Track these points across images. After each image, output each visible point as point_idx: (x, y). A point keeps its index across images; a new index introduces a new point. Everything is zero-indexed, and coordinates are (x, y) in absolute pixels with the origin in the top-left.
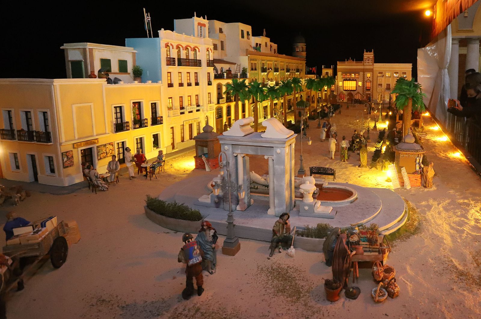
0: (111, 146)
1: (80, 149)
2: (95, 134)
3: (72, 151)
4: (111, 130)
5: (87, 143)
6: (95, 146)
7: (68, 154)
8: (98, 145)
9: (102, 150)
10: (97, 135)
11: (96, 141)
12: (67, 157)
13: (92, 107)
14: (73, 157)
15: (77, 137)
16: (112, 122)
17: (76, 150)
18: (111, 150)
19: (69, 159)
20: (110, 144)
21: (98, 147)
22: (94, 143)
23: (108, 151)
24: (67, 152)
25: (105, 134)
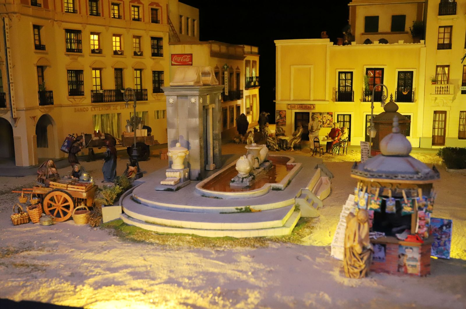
0: (330, 116)
1: (294, 111)
2: (312, 98)
3: (285, 111)
4: (332, 98)
5: (301, 106)
6: (311, 112)
7: (281, 113)
8: (314, 111)
9: (317, 118)
10: (314, 100)
11: (312, 107)
12: (280, 115)
13: (312, 70)
14: (285, 117)
15: (292, 98)
16: (334, 89)
17: (290, 111)
18: (329, 121)
19: (282, 118)
20: (328, 113)
21: (313, 114)
22: (309, 108)
23: (325, 121)
24: (280, 111)
25: (325, 100)
